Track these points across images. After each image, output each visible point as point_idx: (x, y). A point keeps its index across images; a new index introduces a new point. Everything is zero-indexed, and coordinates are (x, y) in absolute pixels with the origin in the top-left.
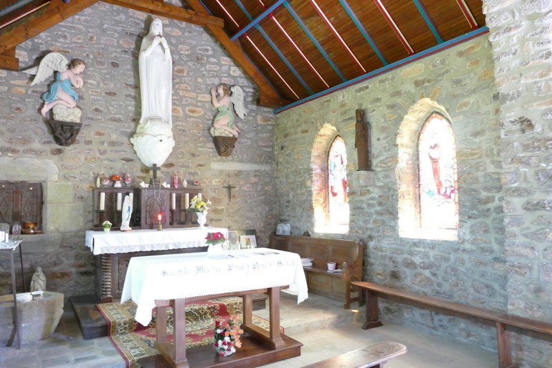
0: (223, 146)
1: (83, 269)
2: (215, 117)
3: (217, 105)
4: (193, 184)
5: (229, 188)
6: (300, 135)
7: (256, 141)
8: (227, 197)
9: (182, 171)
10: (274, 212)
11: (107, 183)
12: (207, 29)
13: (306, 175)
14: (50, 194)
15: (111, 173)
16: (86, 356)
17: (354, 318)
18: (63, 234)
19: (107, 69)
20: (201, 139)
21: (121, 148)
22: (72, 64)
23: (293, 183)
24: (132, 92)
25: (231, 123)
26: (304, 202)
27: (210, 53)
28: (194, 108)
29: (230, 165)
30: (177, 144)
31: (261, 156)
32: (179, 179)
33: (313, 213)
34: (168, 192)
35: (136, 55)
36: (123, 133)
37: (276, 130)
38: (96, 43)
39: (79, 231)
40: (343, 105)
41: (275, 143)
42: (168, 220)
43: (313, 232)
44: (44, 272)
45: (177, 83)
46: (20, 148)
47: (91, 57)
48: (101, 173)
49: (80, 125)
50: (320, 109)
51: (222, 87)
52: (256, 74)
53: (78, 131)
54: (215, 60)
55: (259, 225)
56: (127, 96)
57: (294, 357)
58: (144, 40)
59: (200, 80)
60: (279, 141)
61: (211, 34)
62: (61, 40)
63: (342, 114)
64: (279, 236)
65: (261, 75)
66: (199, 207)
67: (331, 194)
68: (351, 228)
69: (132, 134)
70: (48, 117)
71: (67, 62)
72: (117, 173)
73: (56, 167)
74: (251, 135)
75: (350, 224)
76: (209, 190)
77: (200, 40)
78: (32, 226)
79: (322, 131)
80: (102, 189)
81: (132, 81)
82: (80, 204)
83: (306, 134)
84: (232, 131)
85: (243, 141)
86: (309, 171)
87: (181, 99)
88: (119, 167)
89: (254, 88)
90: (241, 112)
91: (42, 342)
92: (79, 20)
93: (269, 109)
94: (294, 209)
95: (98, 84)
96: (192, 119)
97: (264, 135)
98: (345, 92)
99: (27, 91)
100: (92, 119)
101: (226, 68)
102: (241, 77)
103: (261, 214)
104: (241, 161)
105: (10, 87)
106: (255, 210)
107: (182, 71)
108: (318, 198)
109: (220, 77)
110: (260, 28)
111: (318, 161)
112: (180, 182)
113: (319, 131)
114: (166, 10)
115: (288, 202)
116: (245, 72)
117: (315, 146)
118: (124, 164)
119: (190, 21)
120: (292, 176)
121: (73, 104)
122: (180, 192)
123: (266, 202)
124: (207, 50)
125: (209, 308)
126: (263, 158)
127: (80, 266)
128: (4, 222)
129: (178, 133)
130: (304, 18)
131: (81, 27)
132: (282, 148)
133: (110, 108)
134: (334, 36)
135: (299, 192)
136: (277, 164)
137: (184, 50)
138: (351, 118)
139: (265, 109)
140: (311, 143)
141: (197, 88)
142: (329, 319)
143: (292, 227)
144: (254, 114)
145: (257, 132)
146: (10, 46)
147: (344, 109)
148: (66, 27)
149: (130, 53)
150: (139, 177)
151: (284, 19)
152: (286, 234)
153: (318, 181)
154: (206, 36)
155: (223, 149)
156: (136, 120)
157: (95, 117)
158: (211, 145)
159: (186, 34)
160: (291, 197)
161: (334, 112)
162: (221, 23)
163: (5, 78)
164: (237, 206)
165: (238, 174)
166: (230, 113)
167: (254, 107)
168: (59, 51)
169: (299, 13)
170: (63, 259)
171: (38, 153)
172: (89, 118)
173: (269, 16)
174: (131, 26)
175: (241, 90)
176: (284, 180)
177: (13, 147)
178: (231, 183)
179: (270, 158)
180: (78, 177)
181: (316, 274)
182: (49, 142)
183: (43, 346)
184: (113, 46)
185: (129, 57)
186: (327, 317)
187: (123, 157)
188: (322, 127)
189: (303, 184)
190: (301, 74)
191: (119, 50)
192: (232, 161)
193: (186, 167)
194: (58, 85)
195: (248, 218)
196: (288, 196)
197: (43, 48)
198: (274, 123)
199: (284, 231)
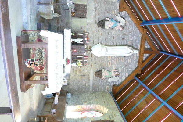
0: (98, 74)
1: (59, 28)
2: (108, 71)
3: (112, 71)
4: (86, 63)
5: (84, 76)
6: (103, 101)
7: (100, 86)
8: (81, 75)
9: (90, 59)
10: (75, 92)
11: (86, 36)
12: (137, 68)
13: (89, 103)
14: (83, 20)
15: (89, 37)
16: (32, 21)
17: (32, 119)
18: (71, 23)
19: (121, 37)
20: (101, 66)
21: (97, 40)
22: (122, 27)
23: (86, 99)
24: (115, 44)
25: (106, 76)
26: (79, 102)
27: (129, 69)
28: (111, 64)
29: (92, 76)
30: (99, 58)
31: (95, 87)
32: (87, 59)
33: (74, 105)
34: (83, 54)
35: (126, 45)
36: (102, 41)
37: (104, 93)
38: (129, 34)
39: (71, 28)
40: (115, 115)
41: (100, 93)
42: (74, 54)
43: (67, 105)
44: (59, 17)
45: (118, 58)
46: (97, 12)
47: (125, 32)
48: (89, 34)
49: (104, 28)
50: (113, 107)
51: (118, 73)
52: (123, 85)
53: (102, 28)
54: (127, 71)
55: (71, 87)
56: (113, 42)
57: (21, 89)
58: (131, 48)
59: (120, 66)
60: (101, 94)
61: (135, 70)
62: (129, 24)
63: (112, 115)
64: (67, 94)
65: (123, 87)
66: (78, 64)
67: (81, 112)
68: (68, 119)
69: (101, 44)
70: (106, 20)
71: (122, 25)
72: (89, 39)
73: (91, 21)
74: (102, 84)
75: (70, 119)
76: (83, 69)
77: (133, 66)
78: (73, 15)
79: (105, 108)
80: (84, 34)
81: (118, 44)
82: (80, 28)
83: (103, 102)
84: (104, 76)
85: (100, 81)
86: (90, 104)
87: (113, 60)
88: (91, 40)
89: (118, 85)
90: (110, 80)
91: (38, 12)
92: (135, 29)
93: (111, 90)
94: (76, 99)
95: (117, 34)
96: (107, 63)
97: (102, 89)
98: (120, 116)
99: (113, 14)
100: (106, 32)
101: (125, 75)
102: (122, 80)
103: (75, 87)
104: (93, 80)
105: (114, 10)
106: (76, 85)
107: (122, 60)
108: (80, 107)
109: (121, 73)
110: (139, 85)
111: (94, 107)
112: (86, 59)
113: (105, 107)
114: (141, 54)
115: (79, 97)
116: (124, 81)
117: (100, 106)
118: (92, 41)
119: (139, 62)
120: (88, 98)
121: (110, 27)
122: (83, 59)
123: (79, 89)
124: (130, 68)
125: (43, 63)
126: (95, 88)
127: (60, 28)
128: (75, 7)
129: (103, 58)
130: (145, 100)
131: (133, 29)
132: (98, 95)
133: (109, 38)
134: (140, 111)
135: (82, 100)
136: (92, 93)
137: (129, 61)
138: (110, 118)
139: (112, 89)
140: (100, 104)
141: (117, 65)
142: (34, 107)
143: (70, 98)
144: (109, 85)
145: (103, 86)
146: (126, 9)
147: (114, 116)
148: (133, 25)
149: (127, 44)
150: (88, 46)
151: (144, 92)
152: (67, 96)
153: (86, 107)
154: (135, 68)
155: (97, 73)
156: (106, 45)
157: (106, 33)
158: (99, 70)
159: (134, 61)
160: (81, 98)
161: (112, 112)
162: (140, 72)
163: (117, 9)
164: (78, 78)
165: (89, 79)
166: (110, 76)
167: (112, 85)
168: (125, 23)
169: (147, 97)
170: (63, 23)
171: (95, 17)
172: (106, 31)
173: (144, 87)
174: (135, 44)
175: (118, 80)
176: (87, 95)
177: (97, 10)
178: (86, 76)
179: (94, 91)
180: (88, 28)
181: (52, 106)
182: (98, 20)
183: (37, 11)
184: (128, 39)
185: (126, 43)
186: (35, 106)
187: (94, 41)
188: (107, 108)
189: (85, 102)
190: (125, 101)
191: (127, 40)
192: (94, 77)
193: (91, 61)
194: (115, 22)
195: (73, 82)
196: (81, 97)
197: (126, 19)
198: (107, 92)
199: (68, 95)
